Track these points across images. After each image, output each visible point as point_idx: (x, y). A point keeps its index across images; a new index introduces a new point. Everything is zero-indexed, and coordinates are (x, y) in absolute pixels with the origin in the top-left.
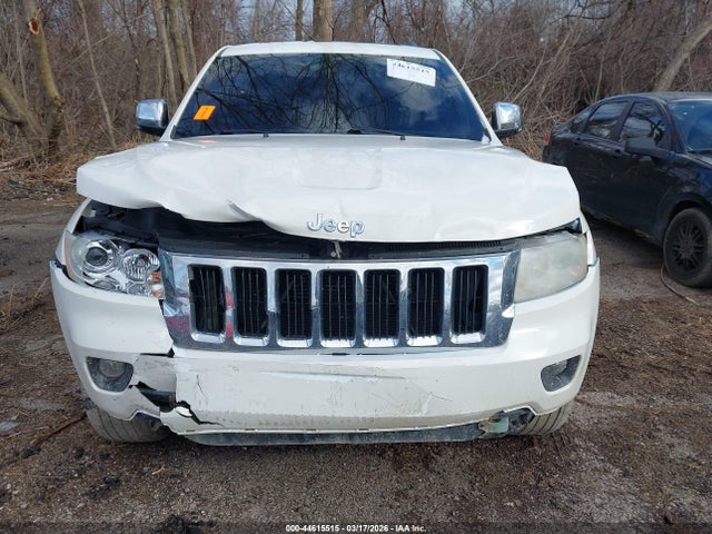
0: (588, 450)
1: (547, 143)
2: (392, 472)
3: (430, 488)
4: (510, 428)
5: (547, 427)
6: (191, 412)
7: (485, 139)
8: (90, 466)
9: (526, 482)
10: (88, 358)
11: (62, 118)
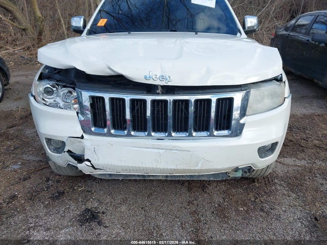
0: (281, 185)
1: (273, 37)
2: (187, 192)
3: (204, 200)
4: (242, 175)
5: (262, 174)
6: (91, 164)
7: (239, 34)
8: (52, 185)
9: (250, 199)
10: (46, 138)
11: (43, 27)
